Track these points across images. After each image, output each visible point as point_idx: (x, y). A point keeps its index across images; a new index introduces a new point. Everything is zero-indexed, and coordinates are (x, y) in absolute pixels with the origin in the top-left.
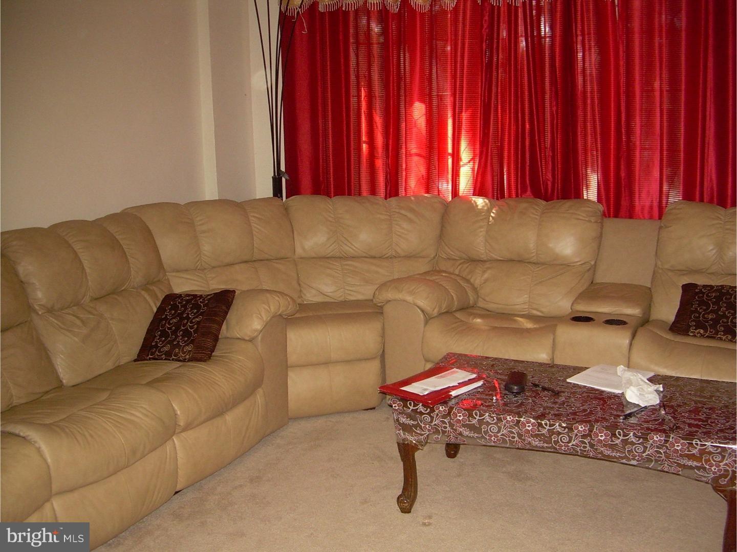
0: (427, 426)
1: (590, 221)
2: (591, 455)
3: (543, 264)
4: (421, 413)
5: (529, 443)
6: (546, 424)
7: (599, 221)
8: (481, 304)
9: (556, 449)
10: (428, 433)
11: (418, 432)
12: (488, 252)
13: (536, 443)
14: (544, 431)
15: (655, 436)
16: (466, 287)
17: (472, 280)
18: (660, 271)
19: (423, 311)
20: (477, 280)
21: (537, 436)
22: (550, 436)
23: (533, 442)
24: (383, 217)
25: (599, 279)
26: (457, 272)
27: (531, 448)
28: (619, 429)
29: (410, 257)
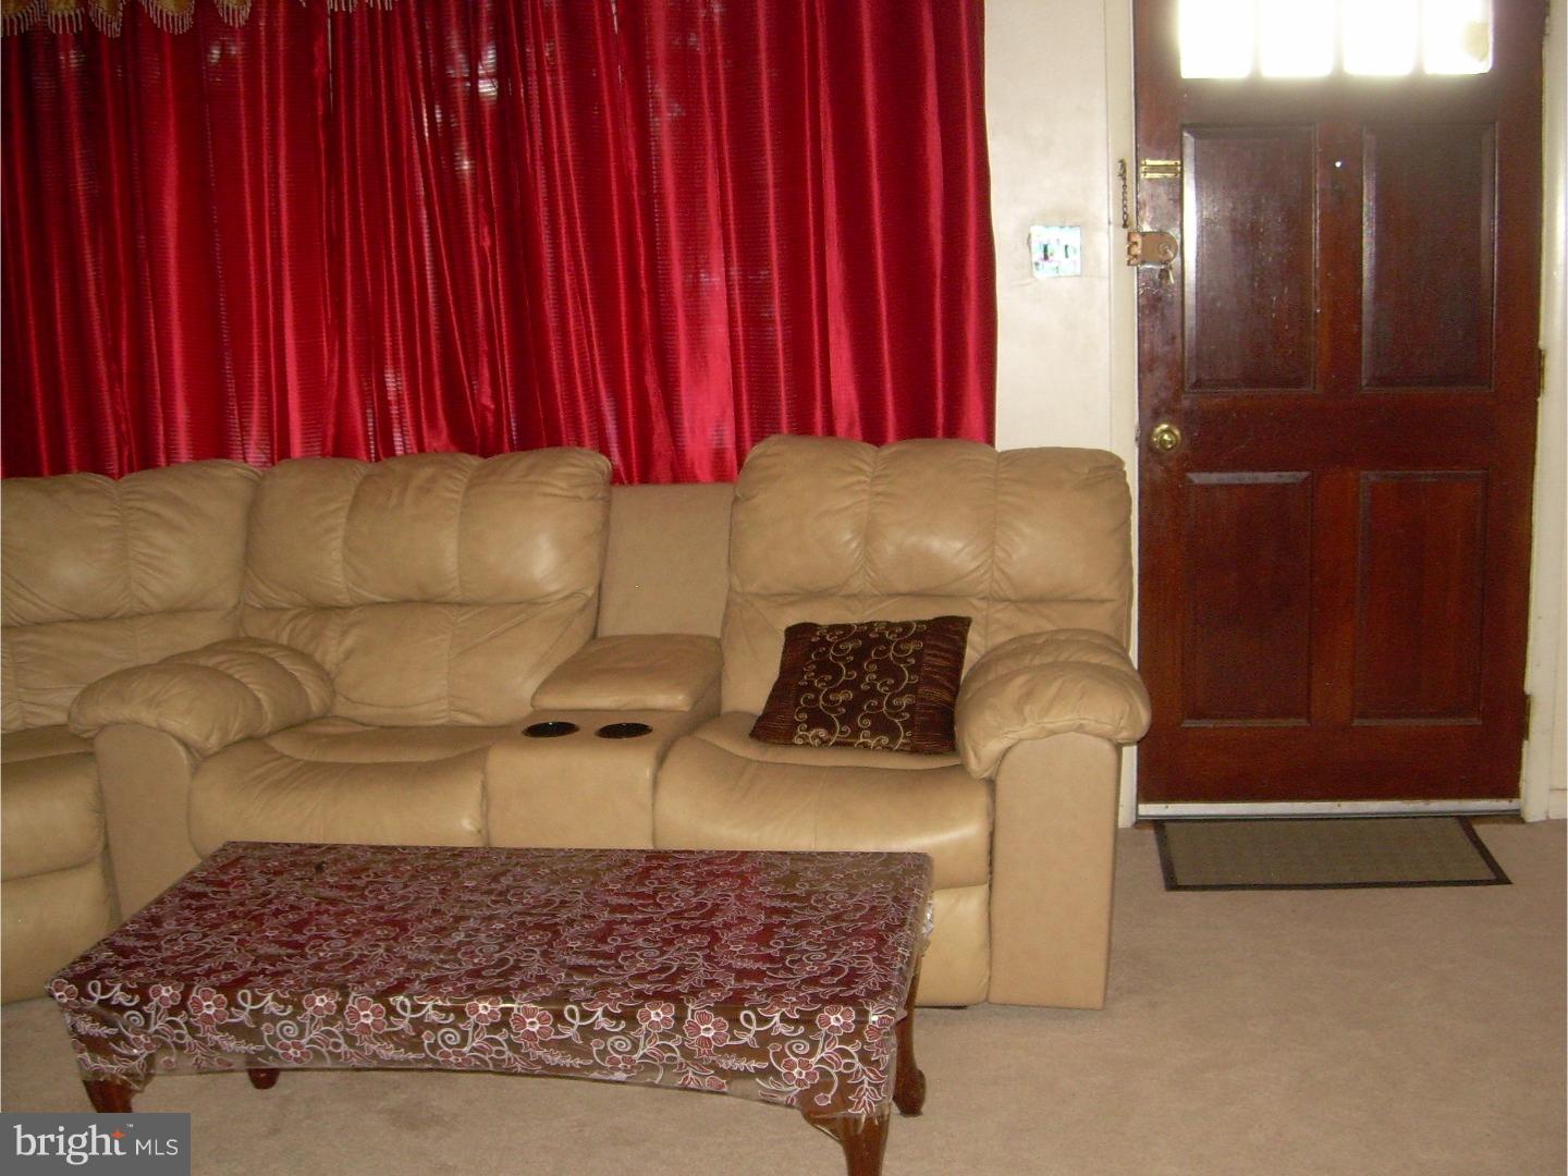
0: (141, 1037)
1: (577, 498)
2: (520, 1069)
3: (477, 604)
4: (121, 1009)
5: (375, 1055)
6: (404, 1007)
7: (599, 495)
8: (341, 709)
9: (437, 1062)
10: (147, 1052)
11: (125, 1052)
12: (350, 585)
13: (389, 1052)
14: (403, 1025)
15: (653, 1013)
16: (297, 674)
17: (318, 657)
18: (739, 600)
19: (186, 745)
20: (331, 650)
21: (388, 1036)
22: (419, 1035)
23: (383, 1051)
24: (103, 523)
25: (609, 627)
26: (284, 639)
27: (381, 1066)
28: (572, 1003)
29: (176, 611)
